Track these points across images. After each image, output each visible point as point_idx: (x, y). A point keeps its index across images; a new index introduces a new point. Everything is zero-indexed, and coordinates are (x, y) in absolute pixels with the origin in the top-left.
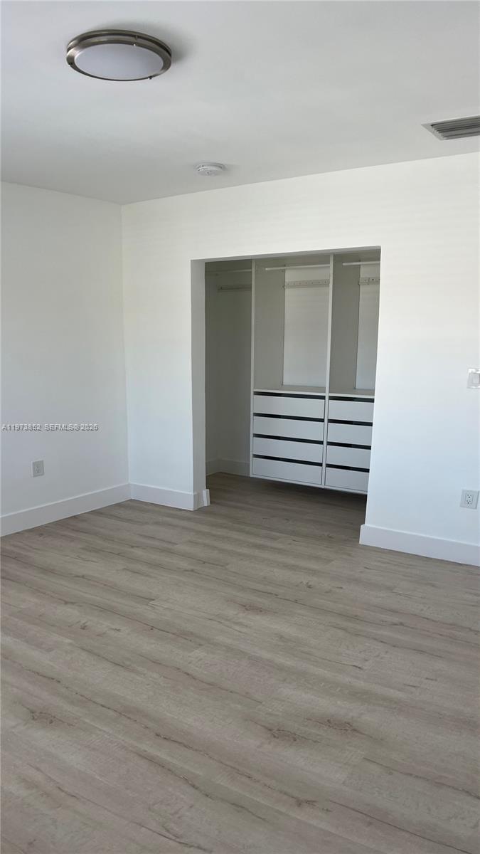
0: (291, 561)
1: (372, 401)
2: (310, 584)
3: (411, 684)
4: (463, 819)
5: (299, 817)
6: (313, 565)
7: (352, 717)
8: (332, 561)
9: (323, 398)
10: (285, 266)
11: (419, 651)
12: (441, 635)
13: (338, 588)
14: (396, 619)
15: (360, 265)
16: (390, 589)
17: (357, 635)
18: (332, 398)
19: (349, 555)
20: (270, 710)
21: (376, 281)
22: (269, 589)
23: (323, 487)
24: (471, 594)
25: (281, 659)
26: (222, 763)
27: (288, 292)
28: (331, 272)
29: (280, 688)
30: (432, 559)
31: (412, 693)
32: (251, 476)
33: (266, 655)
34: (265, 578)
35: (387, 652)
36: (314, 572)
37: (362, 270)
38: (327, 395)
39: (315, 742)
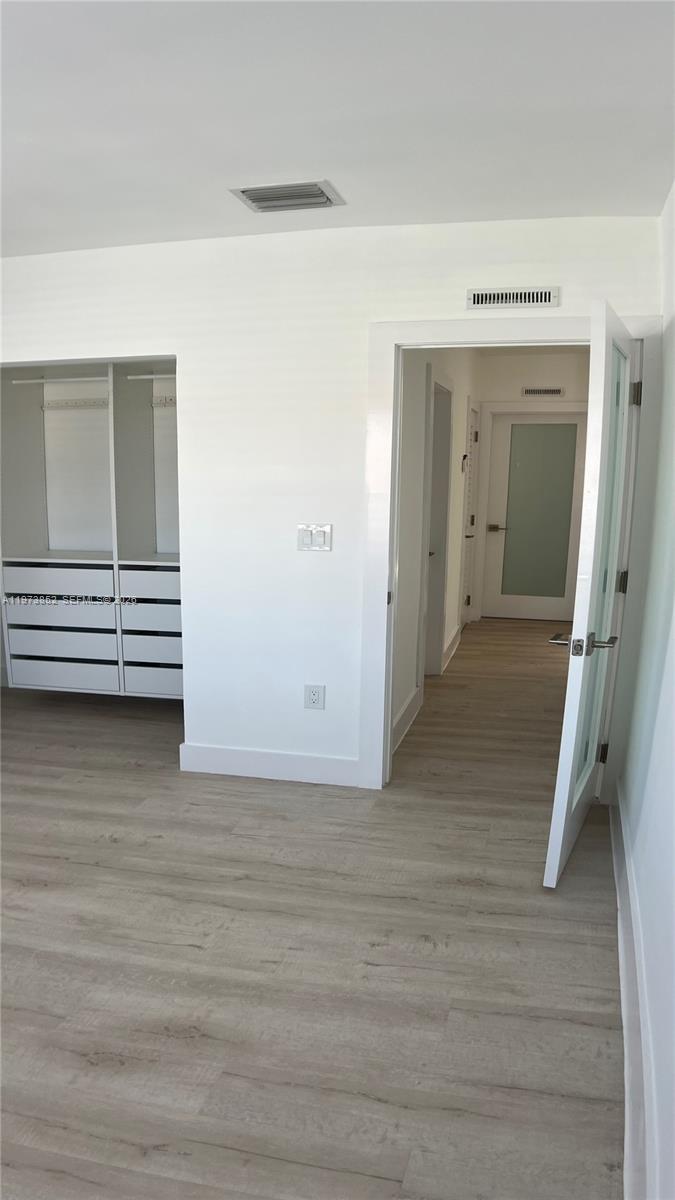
0: (84, 806)
1: (177, 569)
2: (115, 836)
3: (270, 959)
4: (365, 1132)
5: (147, 1171)
6: (117, 809)
7: (199, 1018)
8: (145, 799)
9: (110, 567)
10: (43, 377)
11: (274, 911)
12: (301, 886)
13: (155, 837)
14: (239, 872)
15: (152, 380)
16: (227, 830)
17: (190, 901)
18: (123, 567)
19: (167, 788)
20: (79, 1027)
21: (171, 402)
22: (54, 851)
23: (122, 694)
24: (331, 824)
25: (86, 951)
26: (20, 1115)
27: (49, 415)
28: (111, 387)
29: (89, 992)
30: (277, 781)
31: (273, 972)
32: (11, 685)
33: (61, 948)
34: (46, 836)
35: (233, 920)
36: (119, 819)
37: (156, 386)
38: (116, 563)
39: (152, 1061)
